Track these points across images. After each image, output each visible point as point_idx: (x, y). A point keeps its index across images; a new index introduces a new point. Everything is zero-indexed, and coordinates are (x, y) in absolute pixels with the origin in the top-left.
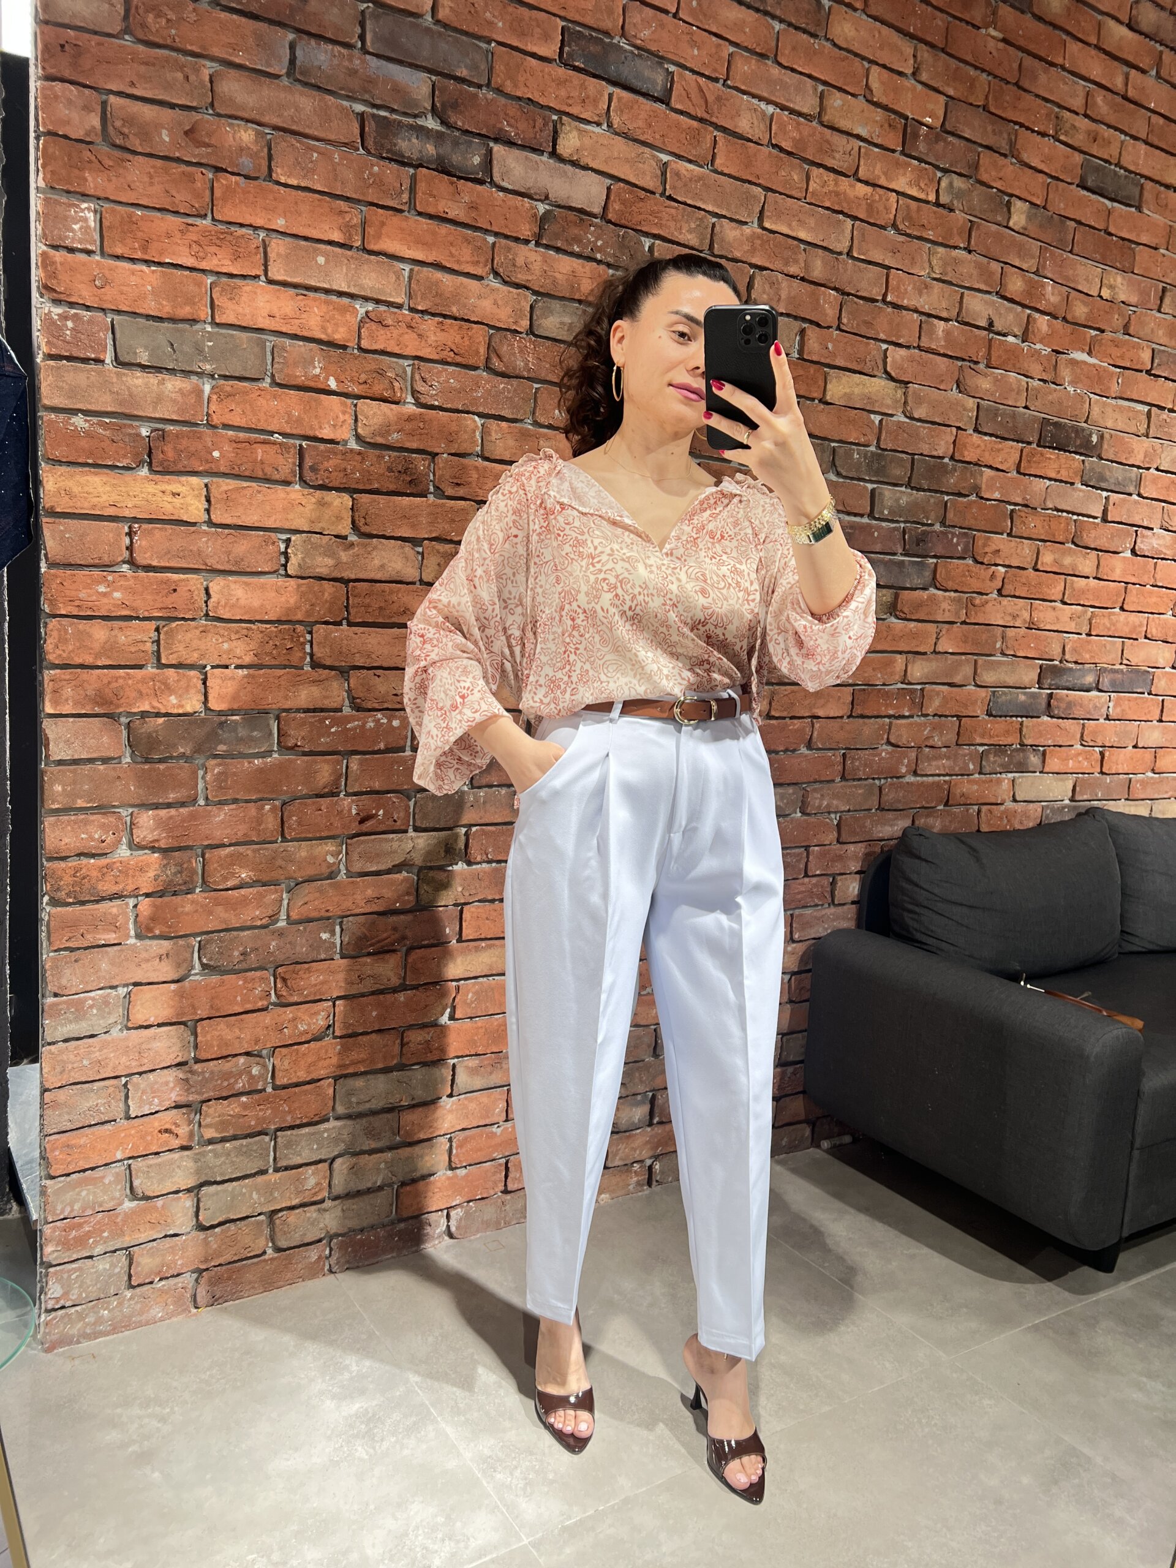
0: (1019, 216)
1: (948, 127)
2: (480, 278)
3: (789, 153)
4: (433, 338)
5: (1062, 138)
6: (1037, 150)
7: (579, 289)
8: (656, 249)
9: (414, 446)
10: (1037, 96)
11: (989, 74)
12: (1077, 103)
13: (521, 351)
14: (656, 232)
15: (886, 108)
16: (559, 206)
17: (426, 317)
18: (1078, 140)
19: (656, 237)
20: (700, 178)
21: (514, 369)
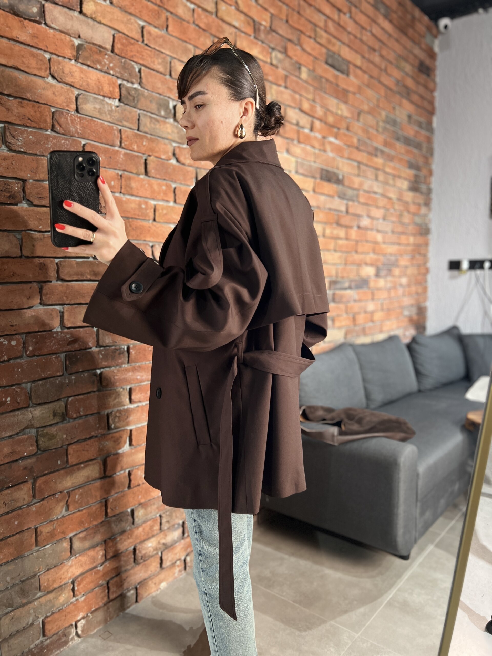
0: (304, 75)
1: (273, 28)
2: (43, 77)
3: (204, 30)
4: (16, 111)
5: (318, 40)
6: (309, 44)
7: (102, 89)
8: (142, 71)
9: (11, 175)
10: (307, 20)
11: (287, 5)
12: (322, 24)
13: (72, 122)
14: (141, 62)
15: (246, 14)
16: (86, 42)
17: (11, 99)
18: (323, 41)
19: (141, 65)
20: (162, 37)
21: (69, 132)
